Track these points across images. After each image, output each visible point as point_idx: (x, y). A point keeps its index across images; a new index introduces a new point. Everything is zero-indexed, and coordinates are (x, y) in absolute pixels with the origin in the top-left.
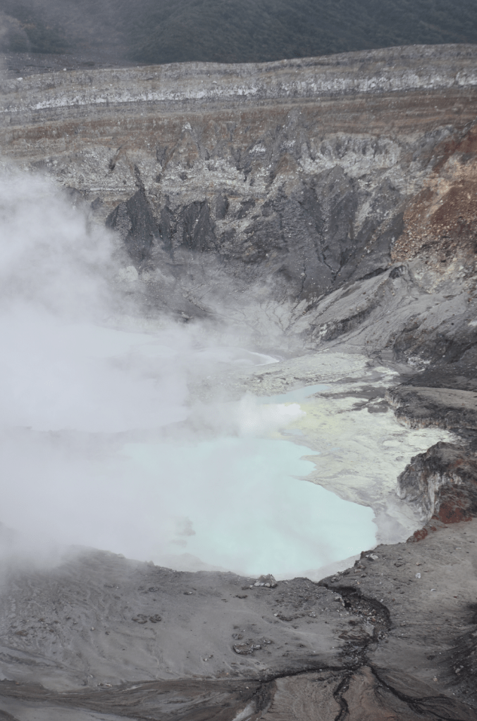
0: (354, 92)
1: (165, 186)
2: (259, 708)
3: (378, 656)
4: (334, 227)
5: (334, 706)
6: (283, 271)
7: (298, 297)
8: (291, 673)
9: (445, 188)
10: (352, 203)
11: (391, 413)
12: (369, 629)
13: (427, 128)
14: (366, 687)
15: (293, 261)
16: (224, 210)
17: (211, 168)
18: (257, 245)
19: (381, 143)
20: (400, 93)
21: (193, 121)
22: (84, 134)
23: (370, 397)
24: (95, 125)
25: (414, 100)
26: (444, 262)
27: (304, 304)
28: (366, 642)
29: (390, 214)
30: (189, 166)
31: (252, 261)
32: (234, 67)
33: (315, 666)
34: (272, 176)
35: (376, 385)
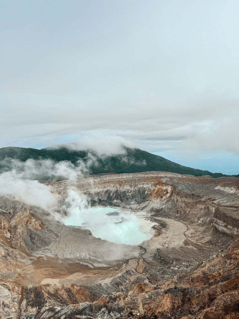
0: (144, 177)
1: (120, 189)
2: (127, 264)
3: (144, 257)
4: (142, 194)
5: (137, 264)
6: (136, 200)
7: (138, 204)
8: (132, 259)
9: (157, 189)
10: (145, 191)
11: (149, 220)
12: (143, 252)
13: (154, 181)
14: (142, 261)
15: (137, 199)
16: (128, 192)
17: (126, 187)
18: (132, 197)
19: (149, 183)
20: (150, 177)
21: (124, 181)
22: (110, 183)
23: (147, 218)
24: (112, 181)
25: (152, 178)
26: (157, 199)
27: (138, 205)
28: (142, 254)
29: (150, 193)
30: (123, 186)
31: (132, 199)
32: (129, 174)
33: (135, 258)
34: (134, 188)
35: (148, 216)
